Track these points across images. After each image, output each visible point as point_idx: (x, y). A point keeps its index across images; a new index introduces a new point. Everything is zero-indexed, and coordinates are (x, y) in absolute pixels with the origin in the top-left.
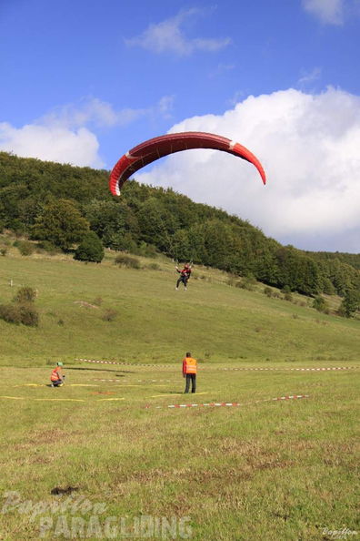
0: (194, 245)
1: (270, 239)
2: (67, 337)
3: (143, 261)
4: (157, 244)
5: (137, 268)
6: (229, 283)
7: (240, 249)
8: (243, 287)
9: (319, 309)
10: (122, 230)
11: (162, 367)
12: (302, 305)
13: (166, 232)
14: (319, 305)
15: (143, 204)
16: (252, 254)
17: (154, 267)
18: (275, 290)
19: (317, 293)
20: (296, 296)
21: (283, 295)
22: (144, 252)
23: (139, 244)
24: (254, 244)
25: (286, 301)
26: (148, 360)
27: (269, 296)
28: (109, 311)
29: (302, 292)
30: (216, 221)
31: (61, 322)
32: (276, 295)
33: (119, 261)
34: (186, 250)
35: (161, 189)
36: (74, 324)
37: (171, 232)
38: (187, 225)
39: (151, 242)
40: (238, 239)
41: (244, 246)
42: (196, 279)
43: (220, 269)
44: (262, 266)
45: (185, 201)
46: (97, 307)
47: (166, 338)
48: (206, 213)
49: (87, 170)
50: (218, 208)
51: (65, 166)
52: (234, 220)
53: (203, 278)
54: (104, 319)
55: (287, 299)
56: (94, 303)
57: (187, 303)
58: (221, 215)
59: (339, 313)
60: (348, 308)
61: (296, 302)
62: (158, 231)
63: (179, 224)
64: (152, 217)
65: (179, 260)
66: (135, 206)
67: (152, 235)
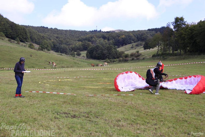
9: (32, 48)
12: (25, 46)
18: (12, 40)
19: (27, 41)
20: (21, 43)
21: (16, 42)
25: (18, 45)
29: (22, 41)
32: (13, 42)
44: (4, 29)
55: (18, 43)
59: (39, 49)
60: (42, 47)
61: (22, 45)
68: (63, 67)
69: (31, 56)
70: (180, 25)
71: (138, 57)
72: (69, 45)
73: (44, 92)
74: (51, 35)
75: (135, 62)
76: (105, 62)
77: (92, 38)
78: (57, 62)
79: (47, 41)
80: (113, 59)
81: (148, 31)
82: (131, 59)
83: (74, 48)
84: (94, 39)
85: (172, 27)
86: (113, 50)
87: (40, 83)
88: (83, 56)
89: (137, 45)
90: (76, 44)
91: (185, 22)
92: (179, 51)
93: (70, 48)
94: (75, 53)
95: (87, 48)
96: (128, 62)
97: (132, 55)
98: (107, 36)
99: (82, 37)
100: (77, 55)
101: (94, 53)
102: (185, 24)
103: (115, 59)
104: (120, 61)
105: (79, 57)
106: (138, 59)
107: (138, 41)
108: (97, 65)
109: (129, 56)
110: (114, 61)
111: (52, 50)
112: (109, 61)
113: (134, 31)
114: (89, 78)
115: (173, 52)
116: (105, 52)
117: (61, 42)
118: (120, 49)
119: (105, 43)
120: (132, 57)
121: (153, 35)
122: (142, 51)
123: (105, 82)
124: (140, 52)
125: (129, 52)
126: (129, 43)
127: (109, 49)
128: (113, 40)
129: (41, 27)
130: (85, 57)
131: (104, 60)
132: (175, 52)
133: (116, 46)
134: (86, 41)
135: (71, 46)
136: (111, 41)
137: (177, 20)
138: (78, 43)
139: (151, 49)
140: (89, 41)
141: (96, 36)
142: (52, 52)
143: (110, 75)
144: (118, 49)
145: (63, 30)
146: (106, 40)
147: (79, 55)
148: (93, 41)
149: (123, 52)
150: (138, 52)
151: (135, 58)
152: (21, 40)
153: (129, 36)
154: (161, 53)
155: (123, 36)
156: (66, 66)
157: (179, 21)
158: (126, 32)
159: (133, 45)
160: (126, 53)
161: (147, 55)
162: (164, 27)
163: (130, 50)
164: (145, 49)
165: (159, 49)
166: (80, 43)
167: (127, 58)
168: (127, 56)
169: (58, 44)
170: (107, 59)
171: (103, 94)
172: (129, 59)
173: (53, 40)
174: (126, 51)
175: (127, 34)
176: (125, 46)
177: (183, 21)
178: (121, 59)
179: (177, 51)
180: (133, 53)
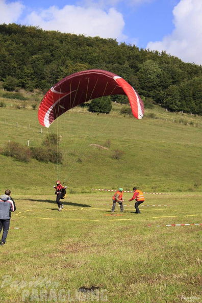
0: (184, 97)
2: (84, 172)
4: (153, 97)
11: (159, 195)
13: (161, 87)
15: (141, 65)
26: (148, 189)
28: (116, 151)
31: (80, 161)
33: (124, 111)
34: (177, 102)
35: (157, 52)
36: (90, 162)
37: (165, 87)
38: (178, 81)
39: (149, 96)
42: (186, 124)
45: (175, 60)
46: (107, 149)
47: (162, 172)
49: (97, 39)
51: (80, 36)
54: (113, 158)
56: (105, 145)
57: (179, 144)
62: (154, 88)
63: (171, 81)
64: (149, 76)
65: (171, 110)
66: (136, 67)
67: (149, 91)
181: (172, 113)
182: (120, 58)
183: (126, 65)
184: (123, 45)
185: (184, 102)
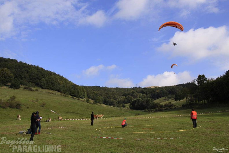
0: (48, 83)
1: (70, 81)
3: (33, 88)
4: (35, 83)
5: (32, 90)
6: (61, 95)
7: (62, 84)
8: (65, 96)
9: (88, 102)
10: (23, 78)
12: (83, 101)
13: (38, 79)
14: (88, 101)
15: (29, 70)
16: (66, 86)
17: (37, 90)
18: (75, 97)
19: (85, 98)
20: (81, 99)
21: (77, 98)
22: (31, 85)
23: (29, 83)
24: (66, 83)
27: (73, 99)
28: (41, 104)
29: (81, 98)
30: (53, 76)
32: (75, 98)
33: (25, 88)
34: (45, 85)
35: (35, 66)
37: (40, 79)
38: (45, 77)
39: (33, 83)
40: (61, 82)
41: (63, 83)
42: (51, 94)
43: (56, 91)
44: (69, 90)
45: (43, 69)
46: (37, 102)
48: (50, 73)
49: (9, 59)
50: (53, 72)
51: (1, 58)
52: (58, 75)
53: (53, 93)
54: (41, 106)
55: (79, 99)
58: (55, 74)
59: (94, 103)
60: (96, 102)
61: (81, 100)
62: (35, 79)
63: (42, 77)
64: (33, 74)
65: (42, 88)
66: (27, 71)
67: (33, 80)
68: (112, 117)
69: (88, 109)
70: (203, 80)
71: (171, 107)
72: (116, 99)
73: (102, 137)
74: (102, 92)
75: (169, 111)
76: (144, 111)
77: (133, 93)
78: (107, 113)
79: (99, 96)
80: (151, 109)
81: (177, 86)
82: (165, 108)
83: (120, 101)
84: (135, 94)
85: (196, 83)
86: (151, 102)
87: (97, 129)
88: (127, 108)
89: (169, 98)
90: (122, 99)
91: (206, 79)
92: (203, 101)
93: (117, 102)
94: (121, 105)
95: (129, 101)
96: (163, 112)
97: (166, 105)
98: (145, 91)
99: (126, 93)
100: (122, 107)
101: (136, 105)
102: (206, 80)
103: (152, 109)
104: (156, 111)
105: (124, 108)
106: (170, 109)
107: (170, 94)
108: (139, 114)
109: (164, 106)
110: (151, 111)
111: (103, 103)
112: (147, 110)
113: (166, 87)
114: (134, 125)
115: (198, 102)
116: (145, 103)
117: (110, 97)
118: (156, 101)
119: (144, 97)
120: (166, 107)
121: (181, 89)
122: (173, 102)
123: (148, 128)
124: (172, 103)
125: (163, 103)
126: (163, 95)
127: (147, 101)
128: (150, 94)
129: (95, 86)
130: (128, 108)
131: (144, 110)
132: (200, 102)
133: (153, 99)
134: (129, 96)
135: (117, 100)
136: (148, 95)
137: (200, 77)
138: (122, 98)
139: (181, 100)
140: (132, 95)
141: (136, 92)
142: (103, 105)
143: (151, 122)
144: (154, 101)
145: (111, 88)
146: (145, 95)
147: (124, 106)
148: (134, 95)
149: (158, 104)
150: (170, 103)
151: (168, 108)
152: (80, 96)
153: (162, 91)
154: (189, 103)
155: (158, 91)
156: (114, 116)
157: (201, 78)
158: (160, 87)
159: (166, 98)
160: (161, 104)
161: (178, 105)
162: (189, 83)
163: (164, 101)
164: (175, 100)
165: (187, 100)
166: (125, 97)
167: (162, 108)
168: (161, 106)
169: (108, 99)
170: (146, 109)
171: (149, 138)
172: (164, 108)
173: (103, 96)
174: (161, 102)
175: (160, 89)
176: (160, 98)
177: (205, 78)
178: (157, 108)
179: (202, 101)
180: (166, 104)
181: (43, 89)
182: (20, 67)
183: (23, 69)
184: (21, 62)
185: (47, 85)
